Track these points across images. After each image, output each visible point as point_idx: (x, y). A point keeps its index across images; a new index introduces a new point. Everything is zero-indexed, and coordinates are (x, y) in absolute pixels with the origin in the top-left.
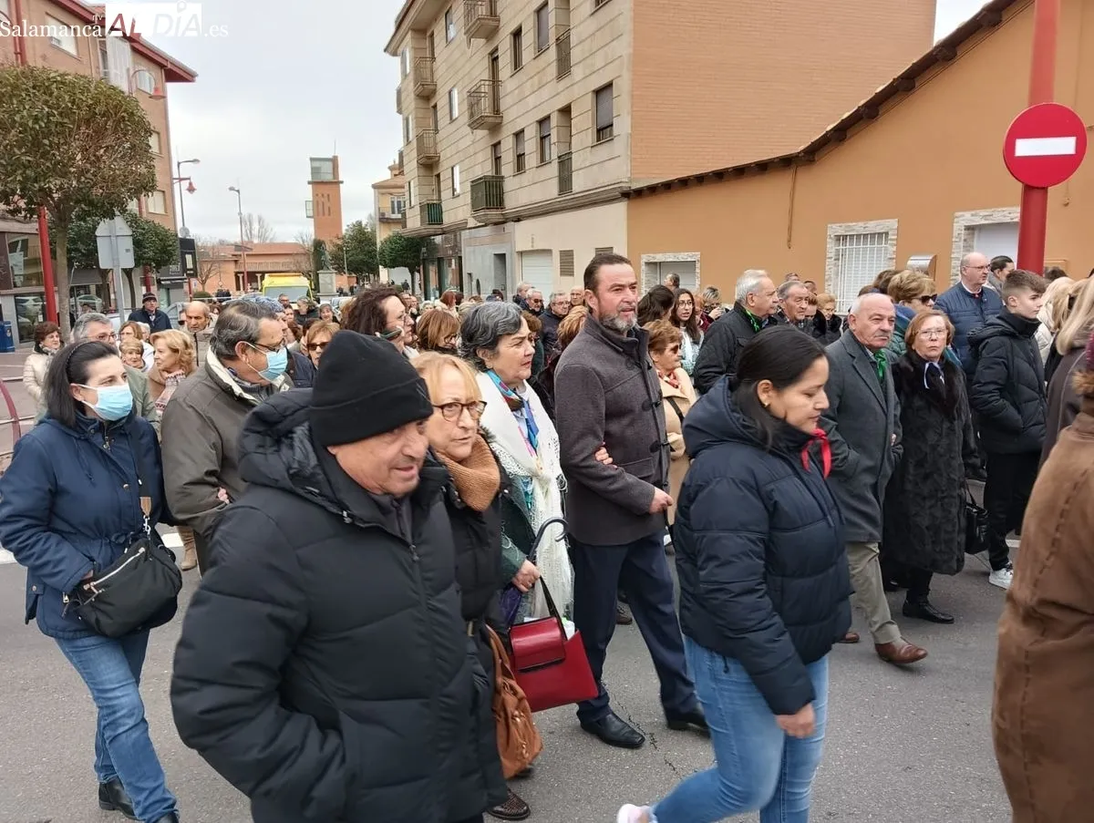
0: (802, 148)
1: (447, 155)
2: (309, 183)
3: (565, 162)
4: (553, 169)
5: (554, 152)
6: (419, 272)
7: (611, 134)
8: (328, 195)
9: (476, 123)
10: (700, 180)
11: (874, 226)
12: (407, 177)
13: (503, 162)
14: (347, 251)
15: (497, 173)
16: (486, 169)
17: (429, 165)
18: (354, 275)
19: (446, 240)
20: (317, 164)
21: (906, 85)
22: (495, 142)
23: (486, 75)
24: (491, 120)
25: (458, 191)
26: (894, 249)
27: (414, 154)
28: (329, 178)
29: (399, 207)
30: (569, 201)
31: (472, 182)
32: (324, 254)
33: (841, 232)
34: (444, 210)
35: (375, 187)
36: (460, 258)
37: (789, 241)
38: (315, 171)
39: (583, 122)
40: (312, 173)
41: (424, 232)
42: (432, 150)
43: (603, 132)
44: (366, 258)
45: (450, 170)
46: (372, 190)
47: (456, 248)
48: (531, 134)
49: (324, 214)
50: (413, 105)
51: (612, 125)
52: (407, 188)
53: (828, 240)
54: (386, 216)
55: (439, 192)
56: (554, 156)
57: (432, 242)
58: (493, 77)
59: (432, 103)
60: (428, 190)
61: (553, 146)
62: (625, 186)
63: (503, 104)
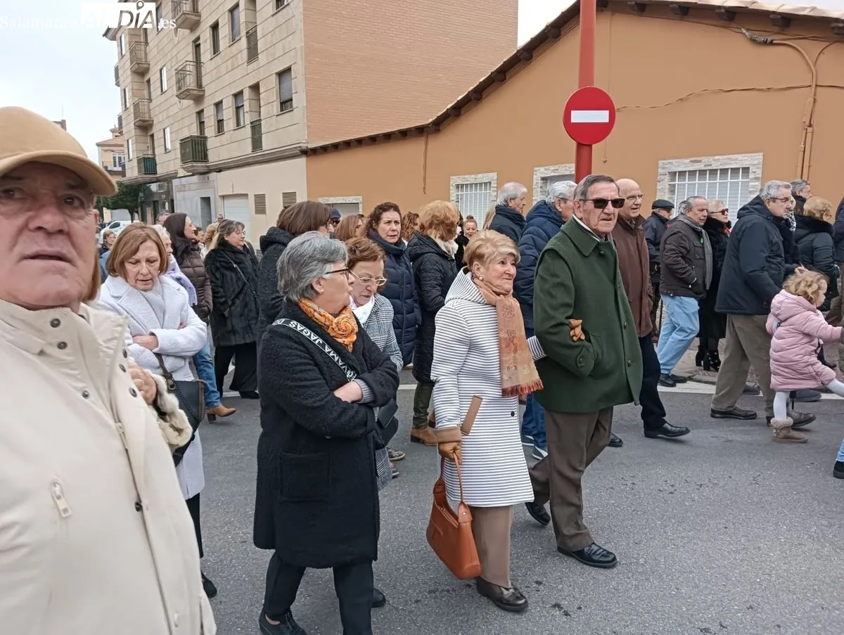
0: (430, 120)
1: (159, 119)
3: (256, 127)
4: (248, 131)
5: (247, 119)
6: (137, 212)
7: (291, 107)
9: (183, 94)
10: (360, 142)
11: (482, 178)
12: (126, 136)
13: (206, 125)
15: (201, 134)
16: (194, 131)
17: (145, 127)
19: (160, 187)
21: (501, 76)
22: (198, 110)
23: (191, 57)
24: (195, 92)
25: (169, 146)
27: (132, 118)
29: (120, 164)
30: (260, 157)
31: (181, 140)
33: (459, 182)
34: (157, 163)
35: (98, 145)
36: (172, 201)
37: (424, 188)
39: (269, 96)
41: (141, 180)
42: (147, 116)
43: (286, 104)
45: (162, 131)
47: (169, 192)
48: (228, 105)
50: (129, 79)
51: (291, 100)
52: (126, 145)
53: (451, 188)
55: (154, 149)
56: (248, 122)
57: (149, 189)
58: (197, 60)
59: (146, 79)
60: (144, 147)
61: (246, 114)
62: (304, 146)
63: (205, 81)
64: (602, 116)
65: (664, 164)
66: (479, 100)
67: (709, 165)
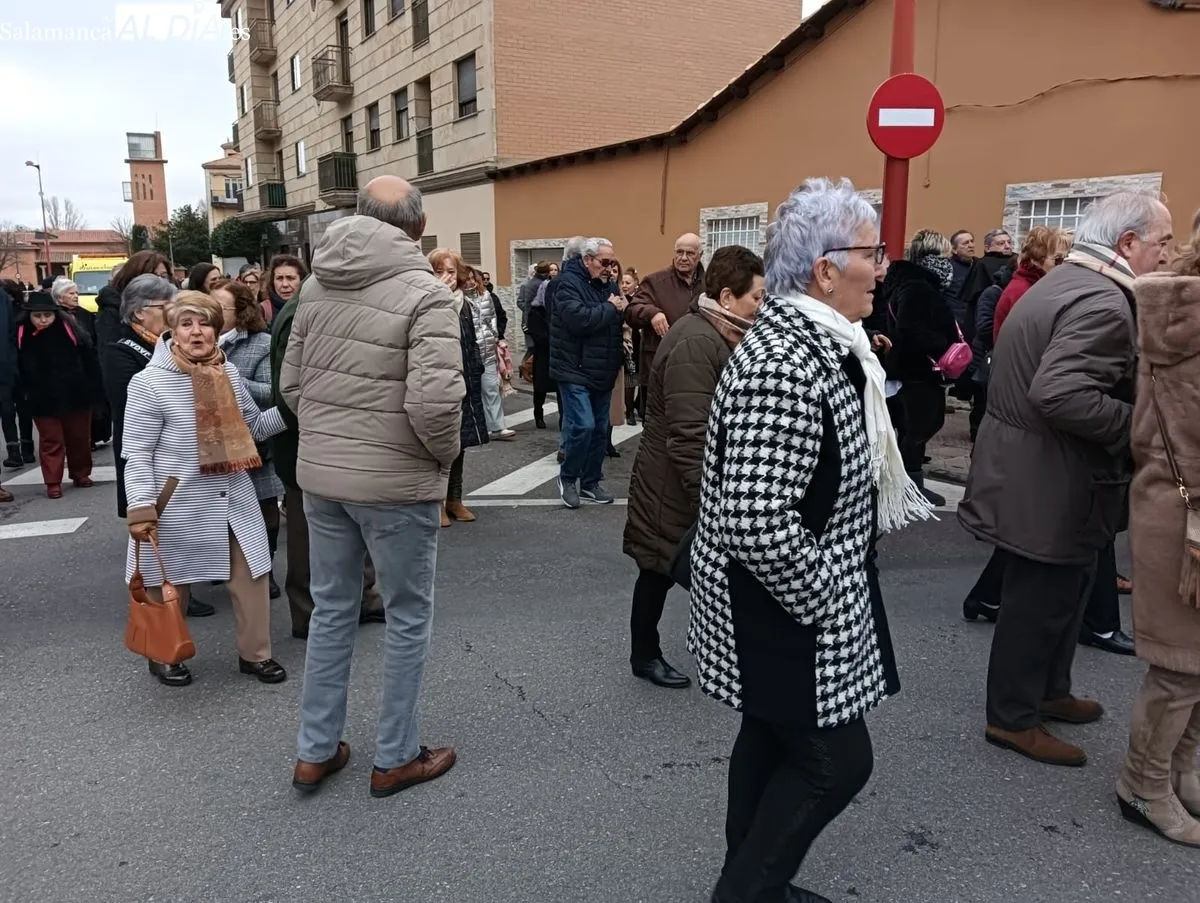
0: (674, 127)
1: (289, 130)
2: (127, 161)
3: (425, 140)
4: (412, 146)
5: (412, 128)
6: (259, 262)
7: (475, 109)
8: (150, 176)
9: (322, 94)
10: (571, 160)
11: (746, 210)
12: (243, 154)
13: (355, 137)
14: (173, 240)
15: (348, 149)
16: (337, 145)
17: (270, 140)
18: (182, 268)
19: (290, 226)
20: (135, 140)
21: (777, 61)
22: (345, 115)
23: (333, 40)
24: (340, 90)
25: (303, 169)
27: (252, 126)
28: (151, 156)
29: (235, 192)
30: (430, 182)
31: (320, 159)
32: (145, 241)
33: (713, 216)
34: (287, 191)
35: (206, 167)
36: (307, 245)
37: (662, 226)
38: (133, 148)
39: (443, 94)
40: (130, 150)
41: (265, 216)
42: (273, 124)
43: (467, 107)
44: (196, 248)
45: (294, 146)
46: (203, 170)
47: (303, 235)
48: (386, 107)
49: (145, 198)
50: (248, 73)
51: (475, 100)
52: (243, 166)
53: (702, 225)
54: (220, 201)
55: (282, 172)
56: (413, 132)
57: (275, 228)
58: (342, 44)
59: (272, 71)
60: (268, 168)
61: (411, 122)
62: (492, 166)
63: (354, 74)
64: (924, 117)
65: (1013, 189)
66: (744, 97)
67: (1079, 192)
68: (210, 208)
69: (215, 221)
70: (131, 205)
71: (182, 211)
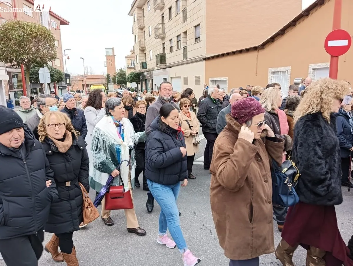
0: (260, 44)
1: (148, 47)
2: (105, 56)
3: (185, 49)
4: (182, 51)
6: (139, 84)
7: (200, 40)
8: (111, 60)
9: (157, 37)
10: (228, 54)
11: (283, 69)
12: (135, 54)
13: (166, 48)
14: (117, 78)
15: (164, 53)
16: (161, 52)
17: (143, 50)
18: (119, 85)
19: (148, 74)
20: (107, 50)
21: (294, 23)
22: (163, 43)
23: (160, 22)
24: (162, 36)
25: (152, 58)
26: (290, 76)
27: (138, 47)
28: (112, 54)
29: (133, 64)
30: (187, 61)
31: (156, 55)
32: (110, 78)
33: (273, 71)
34: (147, 64)
35: (126, 57)
36: (152, 79)
37: (256, 74)
38: (107, 52)
39: (191, 35)
41: (141, 71)
42: (144, 46)
43: (197, 39)
44: (123, 80)
45: (149, 52)
46: (125, 59)
47: (151, 76)
48: (175, 40)
49: (110, 66)
50: (137, 32)
51: (200, 37)
52: (136, 57)
53: (269, 73)
54: (129, 66)
55: (146, 59)
56: (182, 47)
57: (143, 75)
58: (163, 22)
59: (144, 30)
60: (142, 58)
61: (181, 44)
62: (204, 57)
63: (166, 31)
64: (345, 43)
66: (284, 34)
68: (127, 68)
69: (128, 73)
70: (106, 67)
71: (119, 69)
